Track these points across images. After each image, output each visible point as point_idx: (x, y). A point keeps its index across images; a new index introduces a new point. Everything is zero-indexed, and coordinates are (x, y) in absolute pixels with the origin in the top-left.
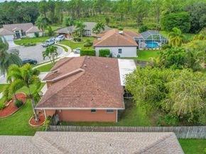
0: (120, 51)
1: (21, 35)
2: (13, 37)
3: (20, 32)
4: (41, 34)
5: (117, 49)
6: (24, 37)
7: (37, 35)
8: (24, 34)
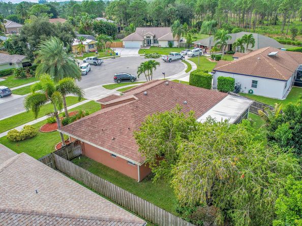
0: (255, 84)
1: (152, 42)
2: (141, 43)
3: (152, 38)
4: (176, 44)
5: (250, 80)
6: (156, 45)
7: (171, 45)
8: (155, 41)
